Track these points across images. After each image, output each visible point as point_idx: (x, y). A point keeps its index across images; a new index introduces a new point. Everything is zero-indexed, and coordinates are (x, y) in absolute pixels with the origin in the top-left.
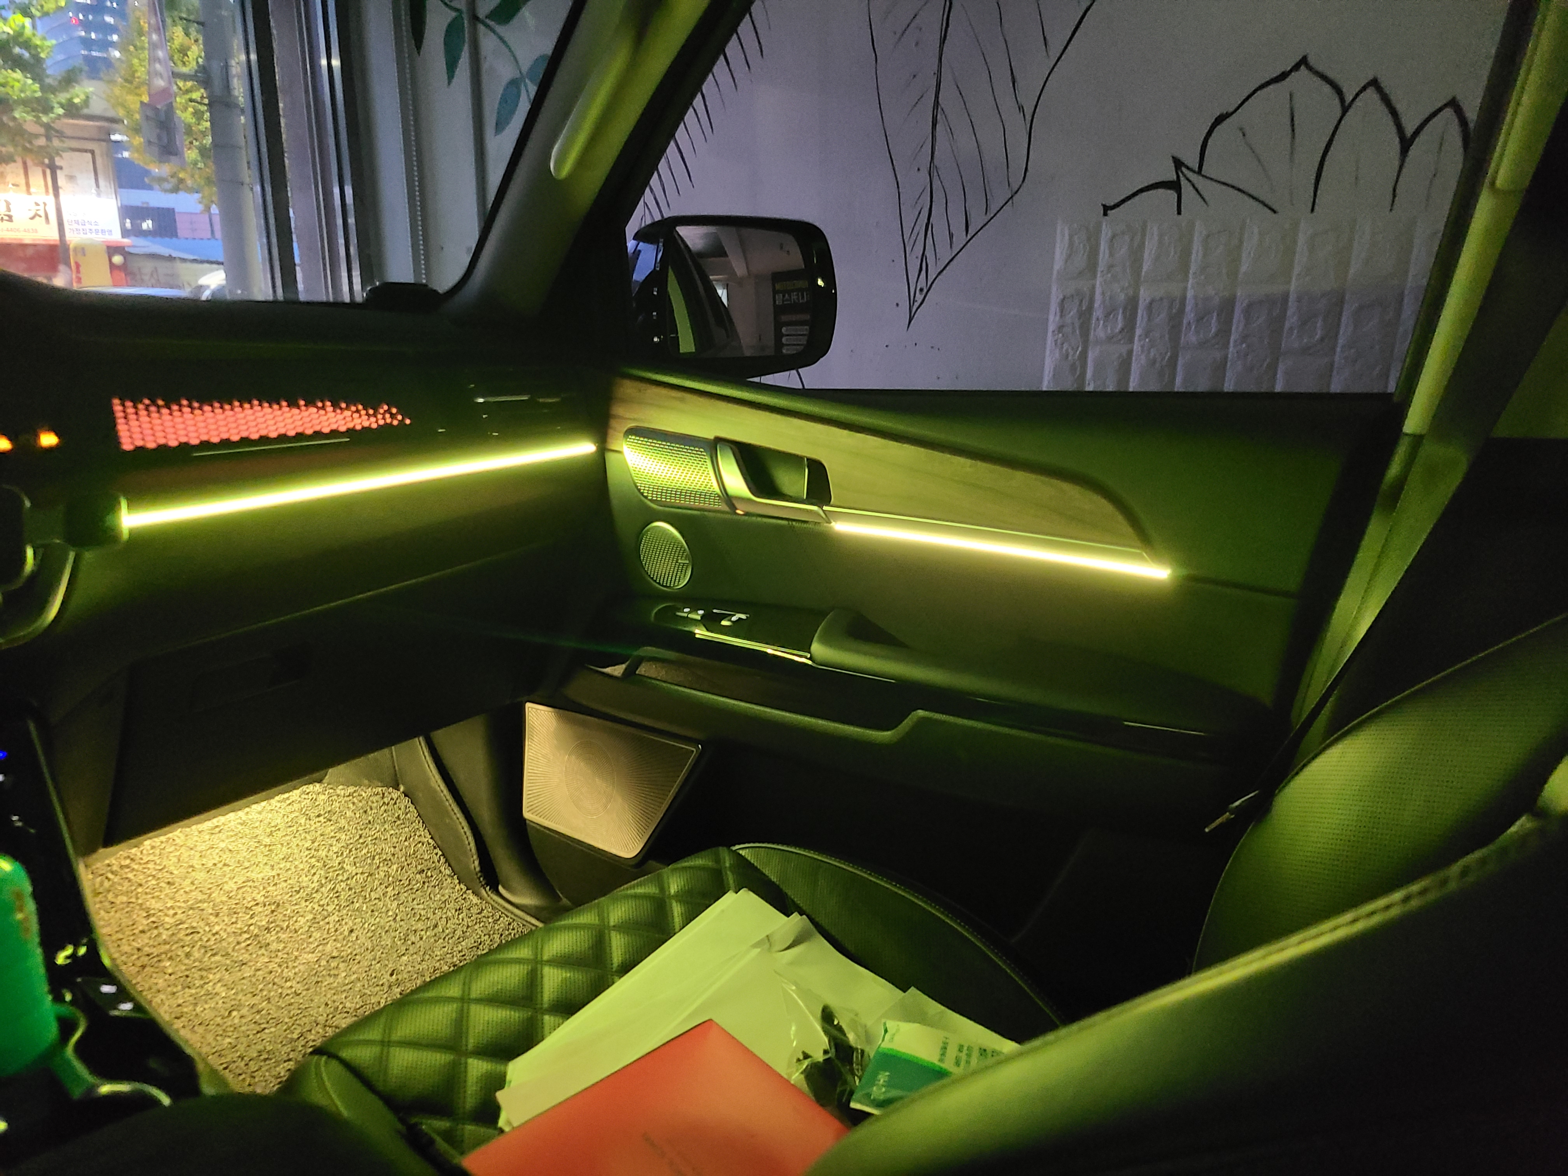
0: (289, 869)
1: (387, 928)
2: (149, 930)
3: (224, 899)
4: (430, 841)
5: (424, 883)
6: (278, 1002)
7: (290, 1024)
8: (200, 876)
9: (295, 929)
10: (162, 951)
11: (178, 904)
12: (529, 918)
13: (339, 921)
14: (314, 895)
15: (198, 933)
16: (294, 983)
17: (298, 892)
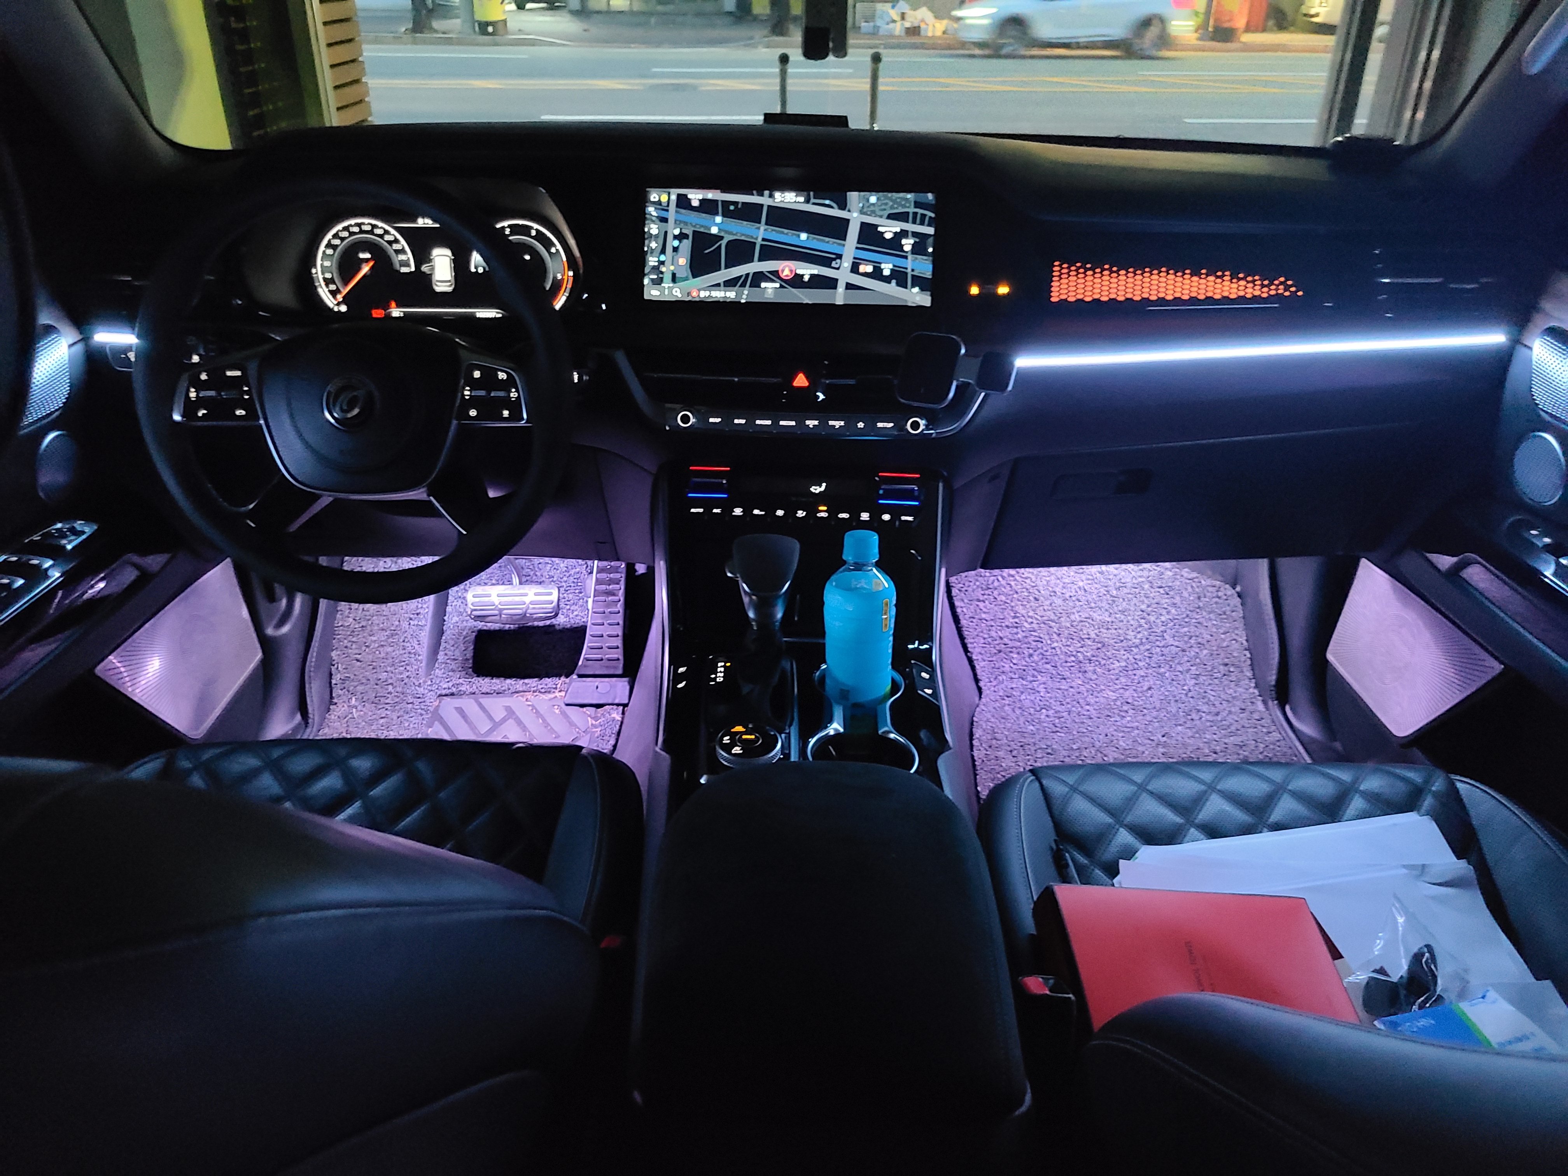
0: (1122, 621)
1: (1177, 698)
3: (1068, 625)
4: (1245, 642)
5: (1224, 674)
6: (1075, 717)
7: (1076, 737)
9: (1109, 669)
12: (1298, 744)
13: (1144, 676)
15: (1042, 643)
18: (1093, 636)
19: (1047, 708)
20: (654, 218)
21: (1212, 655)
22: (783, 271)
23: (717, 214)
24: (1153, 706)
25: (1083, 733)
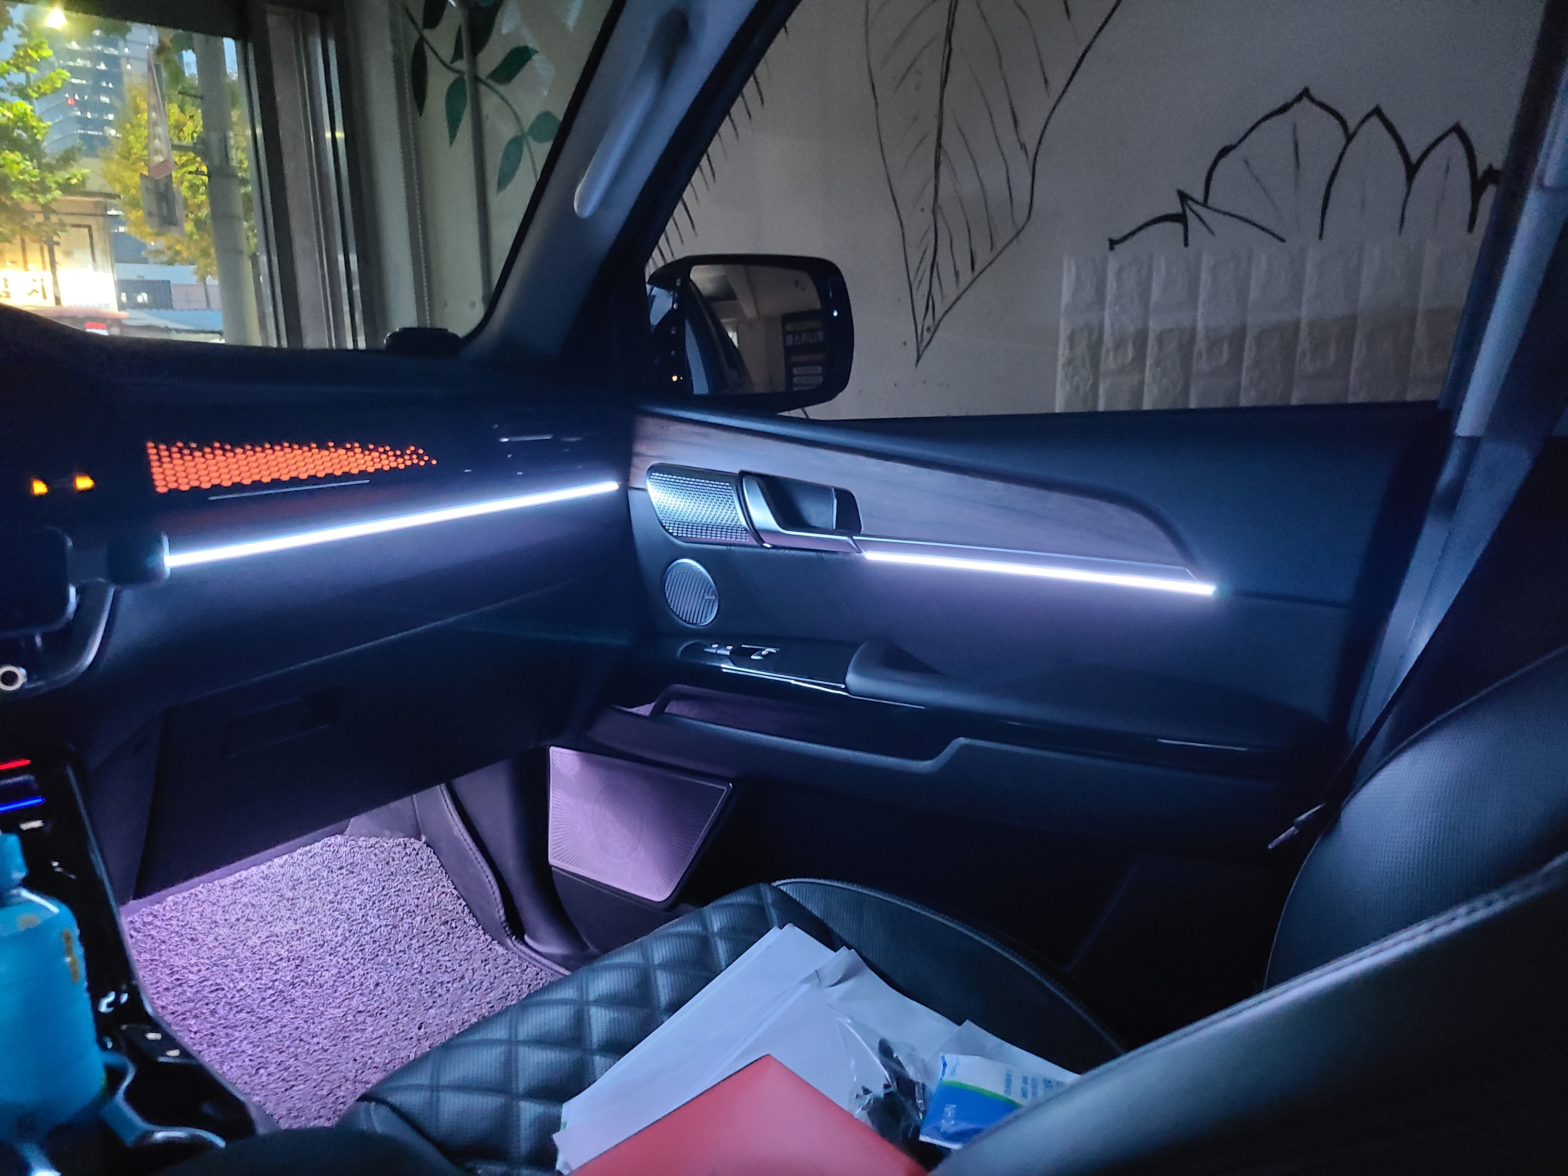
0: (313, 923)
1: (413, 981)
2: (174, 988)
3: (248, 954)
4: (454, 891)
5: (448, 934)
6: (306, 1058)
7: (319, 1081)
8: (224, 931)
9: (320, 984)
10: (186, 1009)
11: (202, 961)
12: (557, 968)
13: (364, 974)
14: (339, 949)
15: (223, 989)
16: (321, 1039)
17: (322, 946)
18: (285, 954)
21: (426, 919)
24: (391, 1002)
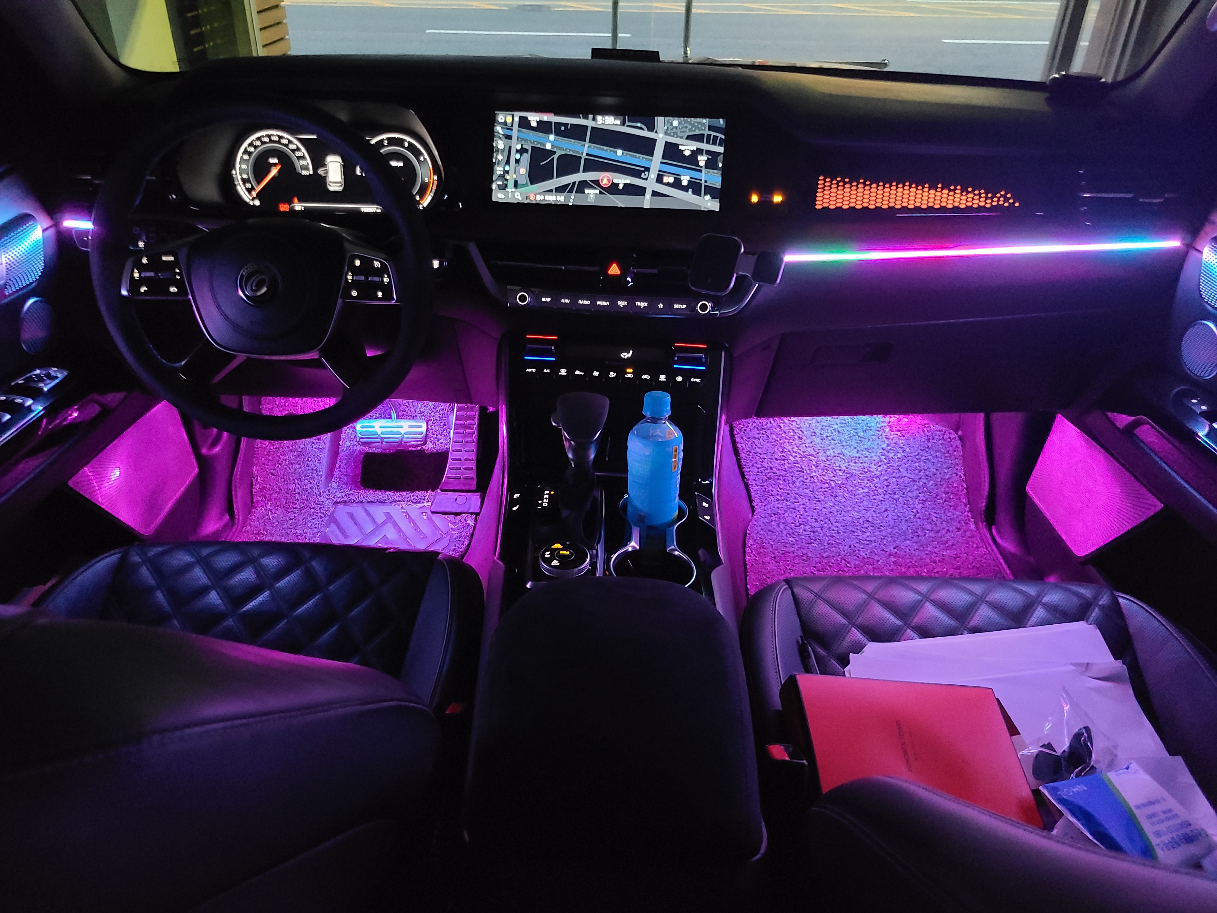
2: (780, 460)
3: (824, 459)
4: (963, 476)
5: (945, 501)
6: (826, 531)
7: (826, 547)
9: (855, 494)
13: (882, 500)
14: (874, 479)
16: (839, 525)
17: (866, 473)
18: (843, 468)
19: (805, 523)
20: (501, 136)
21: (936, 485)
22: (602, 180)
23: (552, 133)
24: (887, 524)
25: (832, 544)
